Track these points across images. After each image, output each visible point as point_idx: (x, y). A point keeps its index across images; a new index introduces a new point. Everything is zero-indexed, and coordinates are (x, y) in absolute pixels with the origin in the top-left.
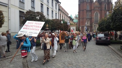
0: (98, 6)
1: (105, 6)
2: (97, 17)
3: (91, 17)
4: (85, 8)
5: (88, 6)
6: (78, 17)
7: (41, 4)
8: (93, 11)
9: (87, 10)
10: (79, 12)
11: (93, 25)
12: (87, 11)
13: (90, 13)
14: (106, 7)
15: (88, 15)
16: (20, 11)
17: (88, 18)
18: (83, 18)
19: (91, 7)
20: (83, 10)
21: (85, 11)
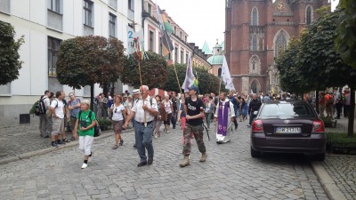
0: (287, 12)
1: (309, 13)
3: (266, 48)
4: (246, 21)
5: (255, 13)
6: (223, 49)
8: (270, 29)
9: (251, 27)
10: (227, 33)
11: (270, 73)
12: (252, 29)
13: (261, 35)
14: (312, 17)
15: (255, 42)
16: (49, 37)
17: (255, 52)
18: (239, 52)
19: (264, 16)
20: (240, 27)
21: (245, 29)
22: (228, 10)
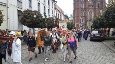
0: (92, 4)
1: (99, 4)
2: (91, 15)
3: (86, 15)
4: (80, 7)
5: (83, 5)
6: (73, 15)
7: (38, 3)
8: (87, 9)
9: (81, 9)
10: (74, 11)
11: (88, 23)
12: (82, 9)
13: (85, 11)
14: (100, 6)
15: (83, 13)
16: (18, 10)
17: (83, 16)
18: (78, 16)
19: (85, 6)
20: (78, 9)
21: (80, 9)
22: (74, 4)
